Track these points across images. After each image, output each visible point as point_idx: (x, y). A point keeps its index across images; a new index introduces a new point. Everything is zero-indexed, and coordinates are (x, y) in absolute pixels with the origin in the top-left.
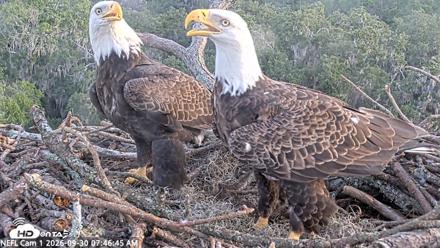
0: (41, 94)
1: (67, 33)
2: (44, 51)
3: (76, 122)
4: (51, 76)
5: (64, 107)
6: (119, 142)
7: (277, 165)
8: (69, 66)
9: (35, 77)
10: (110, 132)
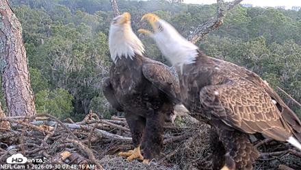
0: (72, 98)
1: (90, 57)
2: (75, 68)
3: (95, 117)
4: (79, 85)
5: (87, 106)
6: (123, 131)
7: (233, 114)
8: (91, 79)
9: (69, 86)
10: (117, 124)
